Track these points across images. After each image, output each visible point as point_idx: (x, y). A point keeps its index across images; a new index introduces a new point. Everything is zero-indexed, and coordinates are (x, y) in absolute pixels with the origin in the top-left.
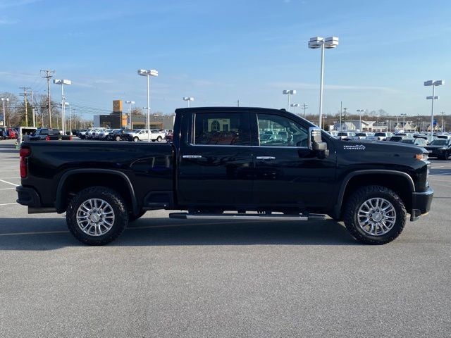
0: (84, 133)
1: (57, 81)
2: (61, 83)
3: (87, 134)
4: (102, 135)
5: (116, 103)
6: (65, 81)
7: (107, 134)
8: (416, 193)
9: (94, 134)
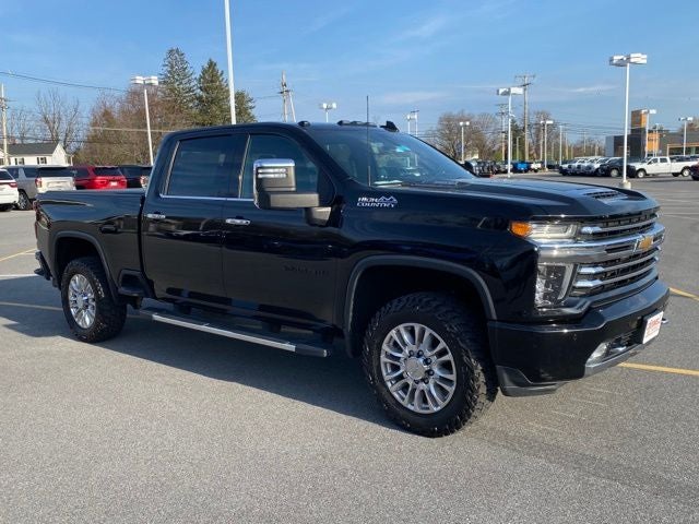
0: (566, 166)
1: (501, 91)
2: (507, 93)
3: (570, 167)
4: (589, 168)
5: (636, 116)
6: (513, 90)
7: (597, 166)
8: (497, 324)
9: (579, 167)
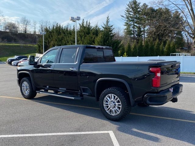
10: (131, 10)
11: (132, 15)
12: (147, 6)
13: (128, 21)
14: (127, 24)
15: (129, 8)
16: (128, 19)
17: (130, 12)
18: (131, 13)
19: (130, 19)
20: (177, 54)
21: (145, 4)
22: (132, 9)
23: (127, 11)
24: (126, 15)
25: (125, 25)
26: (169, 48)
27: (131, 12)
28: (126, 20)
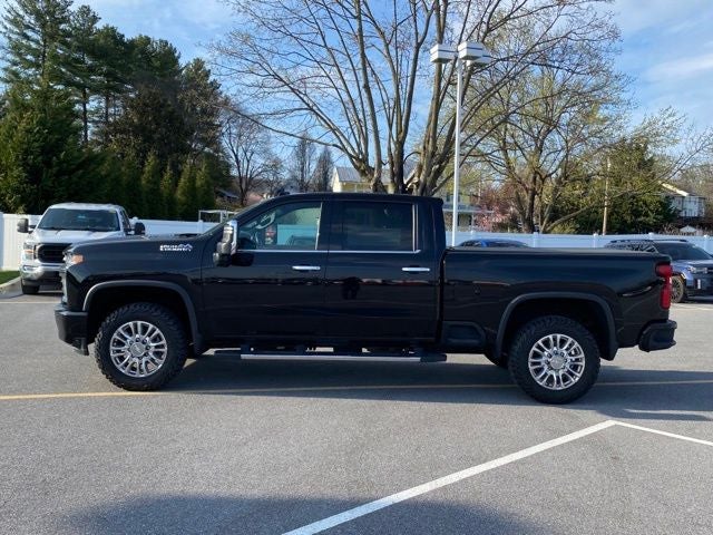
10: (30, 19)
11: (37, 42)
12: (95, 19)
13: (15, 64)
14: (16, 74)
15: (21, 13)
16: (19, 55)
17: (28, 27)
18: (30, 33)
19: (29, 57)
20: (221, 212)
21: (89, 10)
22: (37, 19)
23: (14, 22)
24: (9, 38)
25: (7, 82)
26: (192, 190)
27: (33, 30)
28: (10, 57)
